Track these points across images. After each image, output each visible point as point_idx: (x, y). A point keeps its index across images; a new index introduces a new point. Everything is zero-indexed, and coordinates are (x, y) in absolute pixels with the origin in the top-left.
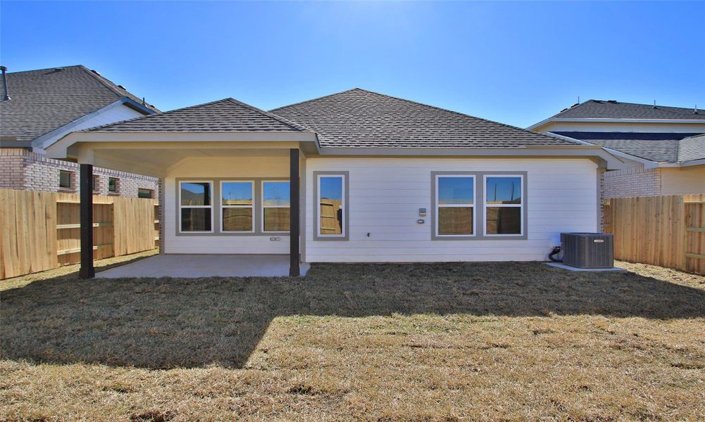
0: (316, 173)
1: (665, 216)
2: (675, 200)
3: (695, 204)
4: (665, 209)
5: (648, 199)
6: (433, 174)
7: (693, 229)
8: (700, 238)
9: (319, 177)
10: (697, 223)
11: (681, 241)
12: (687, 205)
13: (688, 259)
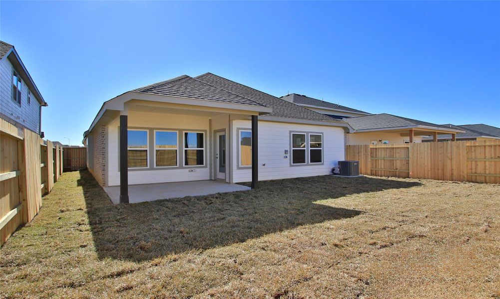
0: (238, 129)
1: (362, 153)
2: (366, 147)
3: (374, 148)
4: (362, 150)
5: (354, 146)
6: (290, 132)
7: (373, 158)
8: (376, 162)
9: (240, 131)
10: (375, 156)
11: (369, 164)
12: (371, 148)
13: (372, 170)
